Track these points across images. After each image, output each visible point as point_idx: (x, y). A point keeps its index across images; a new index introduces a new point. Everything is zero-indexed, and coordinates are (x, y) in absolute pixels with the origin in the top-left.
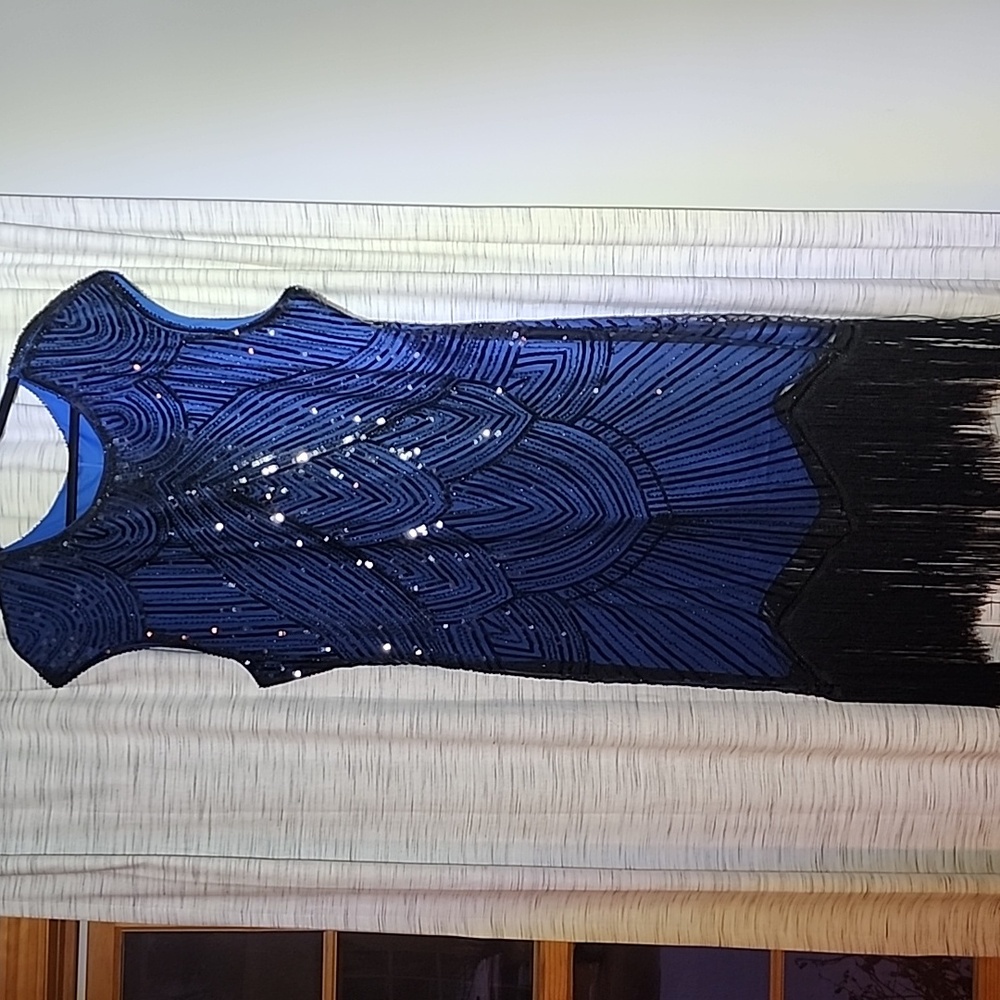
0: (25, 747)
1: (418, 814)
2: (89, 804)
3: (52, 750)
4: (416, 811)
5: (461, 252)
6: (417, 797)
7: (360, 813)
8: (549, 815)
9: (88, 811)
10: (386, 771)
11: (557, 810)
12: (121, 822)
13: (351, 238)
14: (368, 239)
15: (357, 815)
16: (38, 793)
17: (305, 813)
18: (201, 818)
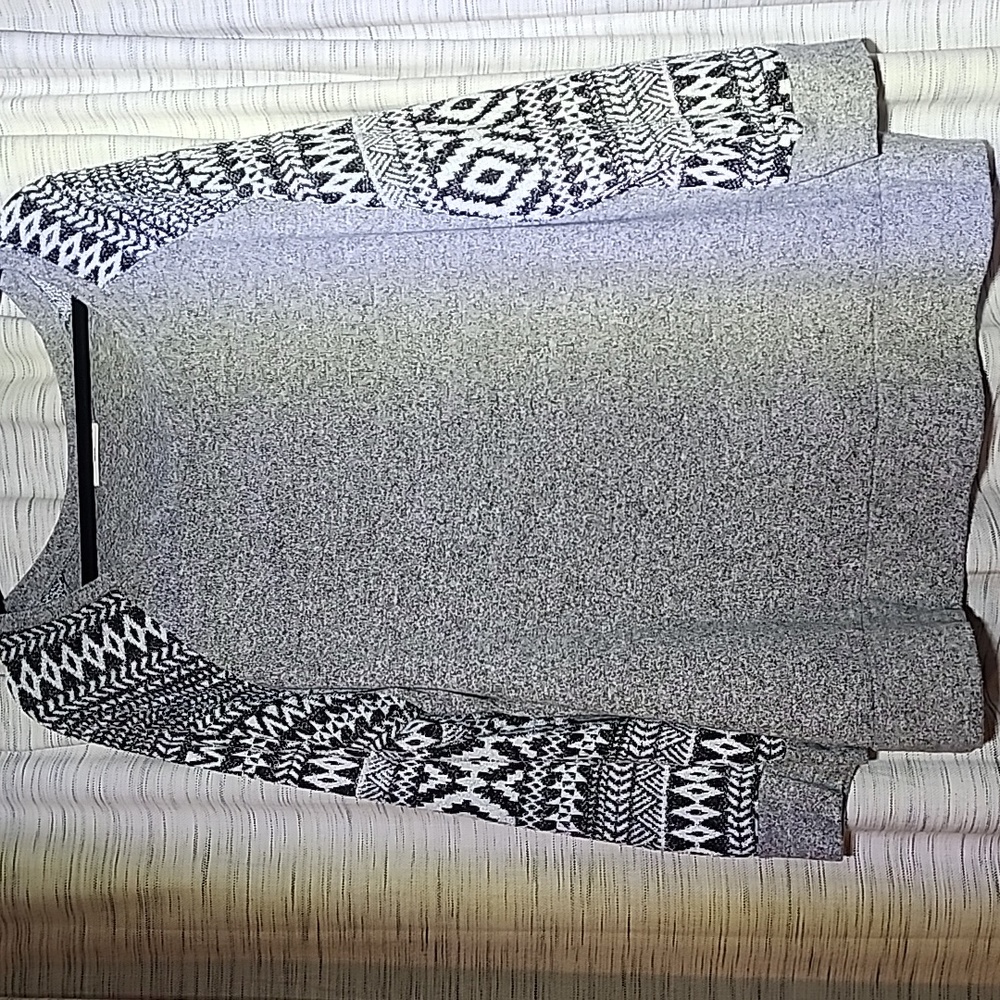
0: (45, 832)
1: (639, 935)
2: (139, 917)
3: (83, 835)
4: (635, 931)
5: (681, 29)
6: (637, 913)
7: (547, 933)
8: (851, 940)
9: (139, 927)
10: (585, 869)
11: (865, 932)
12: (187, 944)
13: (501, 18)
14: (529, 17)
15: (543, 937)
16: (62, 901)
17: (461, 932)
18: (305, 938)
